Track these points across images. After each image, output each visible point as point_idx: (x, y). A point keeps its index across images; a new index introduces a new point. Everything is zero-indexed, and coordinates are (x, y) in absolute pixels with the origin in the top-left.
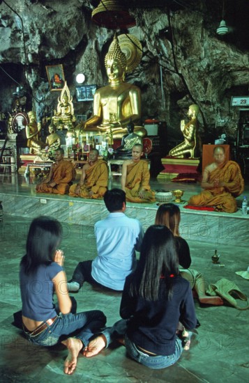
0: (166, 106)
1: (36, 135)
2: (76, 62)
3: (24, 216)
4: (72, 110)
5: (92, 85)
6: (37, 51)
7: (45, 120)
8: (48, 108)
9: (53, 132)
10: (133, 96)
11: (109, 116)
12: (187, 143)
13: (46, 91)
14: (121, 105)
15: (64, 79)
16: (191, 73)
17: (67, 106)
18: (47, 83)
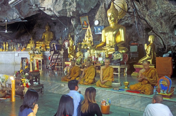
0: (143, 35)
1: (73, 52)
2: (95, 14)
3: (55, 92)
4: (91, 39)
5: (102, 26)
6: (75, 10)
7: (79, 44)
8: (81, 38)
9: (79, 51)
10: (122, 31)
11: (109, 42)
12: (148, 56)
13: (81, 29)
14: (115, 36)
15: (88, 23)
16: (152, 18)
17: (89, 37)
18: (81, 25)
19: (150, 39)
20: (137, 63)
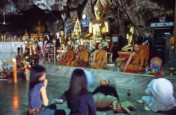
0: (123, 29)
1: (64, 41)
2: (83, 10)
3: (52, 74)
4: (80, 30)
5: (89, 19)
6: (66, 5)
7: (69, 35)
8: (70, 30)
9: (70, 40)
10: (106, 24)
11: (95, 33)
12: (129, 44)
13: (70, 22)
14: (101, 27)
15: (77, 17)
16: (132, 13)
17: (78, 29)
18: (70, 19)
19: (132, 30)
20: (120, 50)
